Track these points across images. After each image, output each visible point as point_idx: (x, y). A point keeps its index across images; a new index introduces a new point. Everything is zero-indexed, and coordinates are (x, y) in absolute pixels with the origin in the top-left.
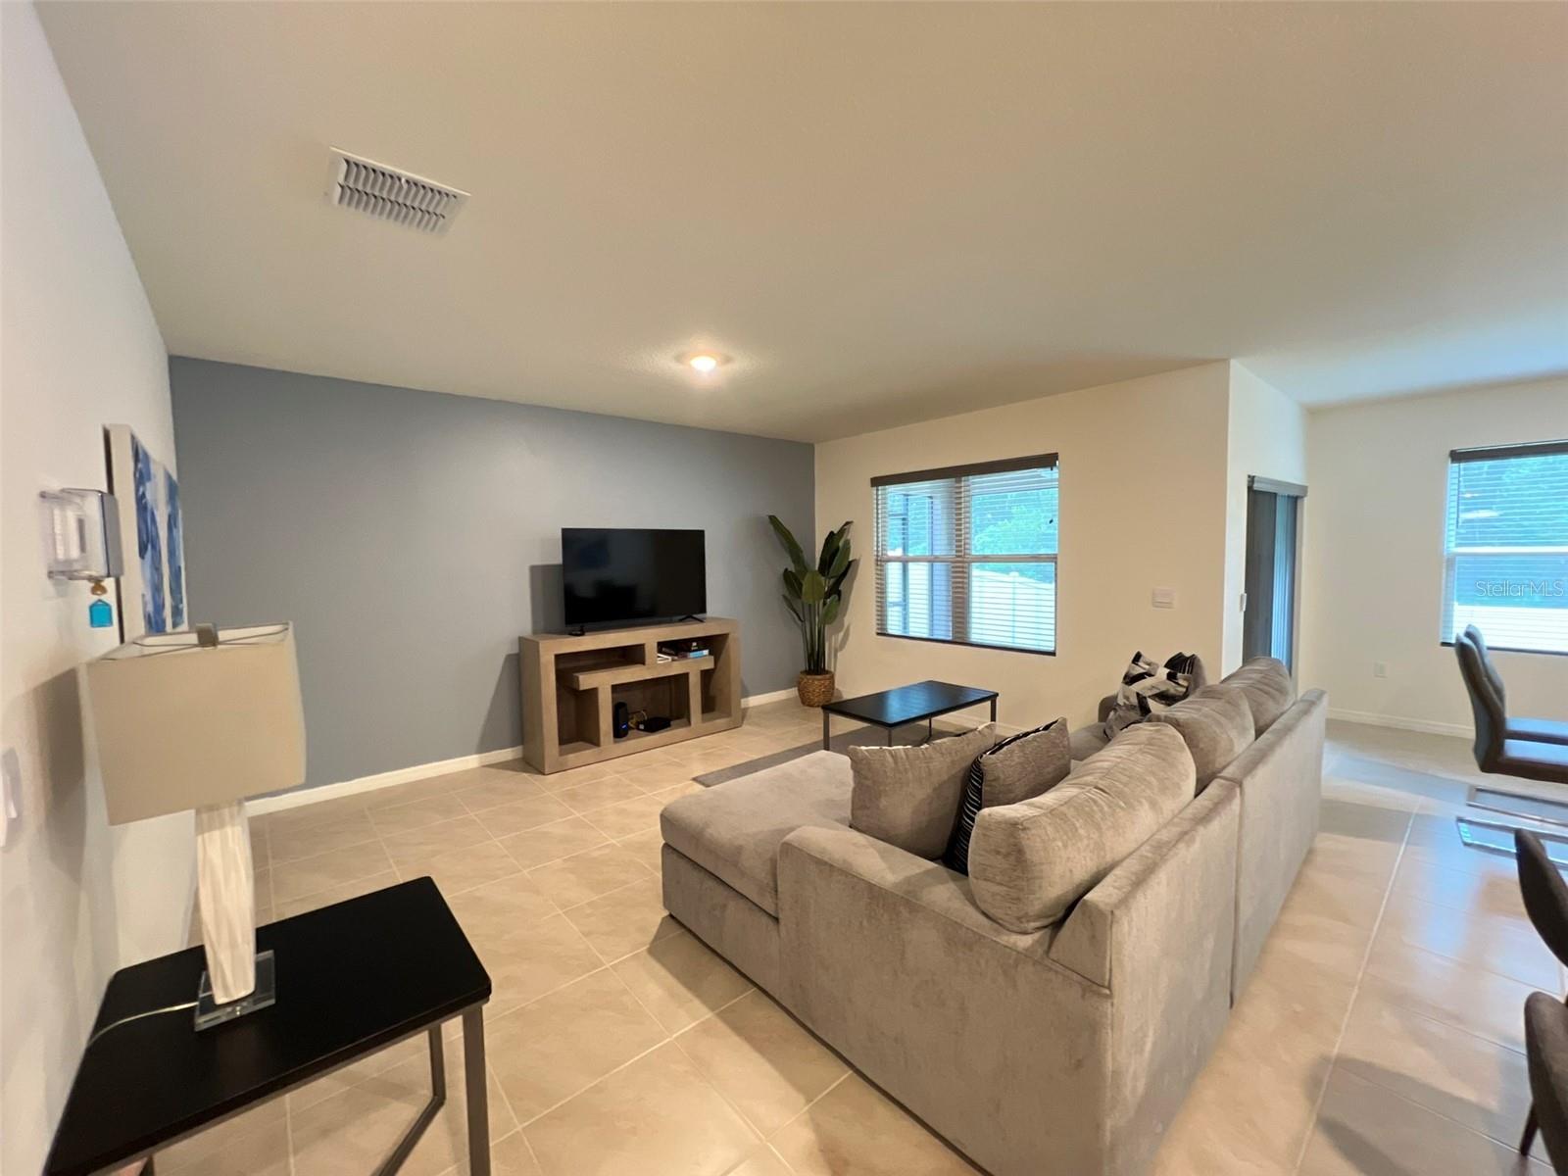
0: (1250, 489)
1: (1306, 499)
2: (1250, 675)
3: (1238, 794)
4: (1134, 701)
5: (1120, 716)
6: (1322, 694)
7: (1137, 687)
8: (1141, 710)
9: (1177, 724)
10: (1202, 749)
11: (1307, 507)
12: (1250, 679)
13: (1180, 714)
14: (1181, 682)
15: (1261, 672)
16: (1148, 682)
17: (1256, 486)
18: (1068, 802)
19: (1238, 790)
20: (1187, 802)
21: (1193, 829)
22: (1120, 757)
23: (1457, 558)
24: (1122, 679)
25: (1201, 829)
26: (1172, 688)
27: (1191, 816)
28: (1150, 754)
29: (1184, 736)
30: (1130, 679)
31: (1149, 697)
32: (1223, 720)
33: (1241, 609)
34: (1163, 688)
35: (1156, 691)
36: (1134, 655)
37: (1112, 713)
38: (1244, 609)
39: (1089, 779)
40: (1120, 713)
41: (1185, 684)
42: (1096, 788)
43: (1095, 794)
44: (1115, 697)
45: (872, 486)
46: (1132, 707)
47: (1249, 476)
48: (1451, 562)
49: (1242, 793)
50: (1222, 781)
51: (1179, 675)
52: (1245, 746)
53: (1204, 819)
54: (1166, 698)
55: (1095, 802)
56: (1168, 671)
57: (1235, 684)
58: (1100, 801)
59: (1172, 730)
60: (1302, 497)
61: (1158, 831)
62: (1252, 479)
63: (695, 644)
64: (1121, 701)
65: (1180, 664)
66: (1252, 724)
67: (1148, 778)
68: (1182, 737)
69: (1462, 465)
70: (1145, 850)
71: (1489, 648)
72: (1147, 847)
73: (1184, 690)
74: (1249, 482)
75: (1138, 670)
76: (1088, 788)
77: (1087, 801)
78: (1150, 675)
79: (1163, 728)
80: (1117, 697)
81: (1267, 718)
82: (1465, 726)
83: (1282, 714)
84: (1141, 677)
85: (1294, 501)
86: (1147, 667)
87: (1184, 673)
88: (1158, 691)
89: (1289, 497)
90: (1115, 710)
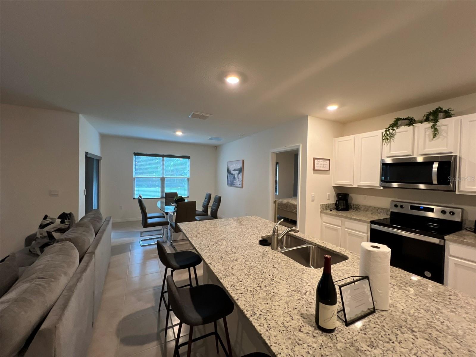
0: (86, 157)
1: (101, 160)
2: (90, 216)
3: (94, 257)
4: (46, 234)
5: (38, 242)
6: (111, 217)
7: (47, 229)
8: (49, 238)
9: (70, 240)
10: (80, 246)
11: (102, 163)
12: (90, 217)
13: (70, 236)
14: (66, 223)
15: (93, 214)
16: (52, 226)
17: (88, 156)
18: (25, 291)
19: (93, 255)
20: (77, 267)
21: (82, 276)
22: (48, 261)
23: (136, 178)
24: (38, 227)
25: (84, 274)
26: (63, 226)
27: (80, 271)
28: (61, 255)
29: (73, 243)
30: (42, 226)
31: (53, 232)
32: (85, 233)
33: (84, 194)
34: (59, 227)
35: (55, 229)
36: (44, 216)
37: (34, 242)
38: (85, 194)
39: (34, 276)
40: (38, 241)
41: (68, 223)
42: (39, 278)
43: (39, 282)
44: (35, 235)
46: (45, 237)
47: (86, 152)
48: (134, 179)
49: (95, 256)
50: (88, 254)
51: (66, 221)
52: (93, 240)
53: (84, 270)
54: (61, 231)
55: (40, 285)
56: (60, 220)
57: (86, 220)
58: (42, 283)
59: (69, 243)
60: (100, 160)
61: (68, 283)
62: (87, 153)
64: (38, 236)
65: (64, 217)
66: (94, 232)
67: (63, 265)
68: (72, 244)
69: (136, 156)
70: (65, 293)
71: (143, 199)
72: (65, 291)
73: (68, 226)
74: (86, 154)
75: (47, 222)
76: (34, 280)
77: (35, 286)
78: (52, 223)
79: (65, 243)
80: (36, 234)
81: (97, 229)
82: (140, 218)
83: (101, 226)
84: (48, 224)
85: (98, 161)
86: (51, 220)
87: (67, 220)
88: (57, 229)
89: (97, 159)
90: (35, 240)
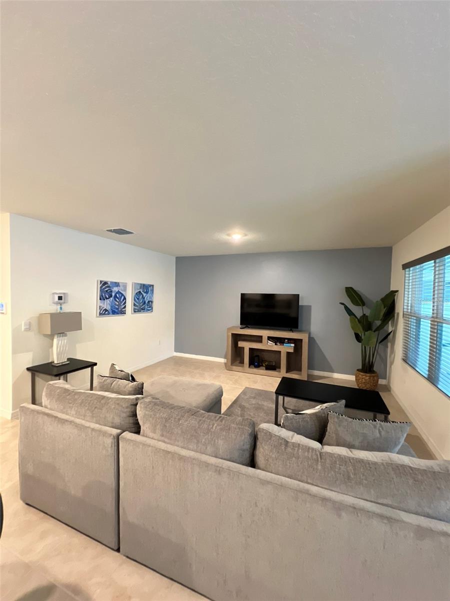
45: (403, 269)
63: (286, 340)
